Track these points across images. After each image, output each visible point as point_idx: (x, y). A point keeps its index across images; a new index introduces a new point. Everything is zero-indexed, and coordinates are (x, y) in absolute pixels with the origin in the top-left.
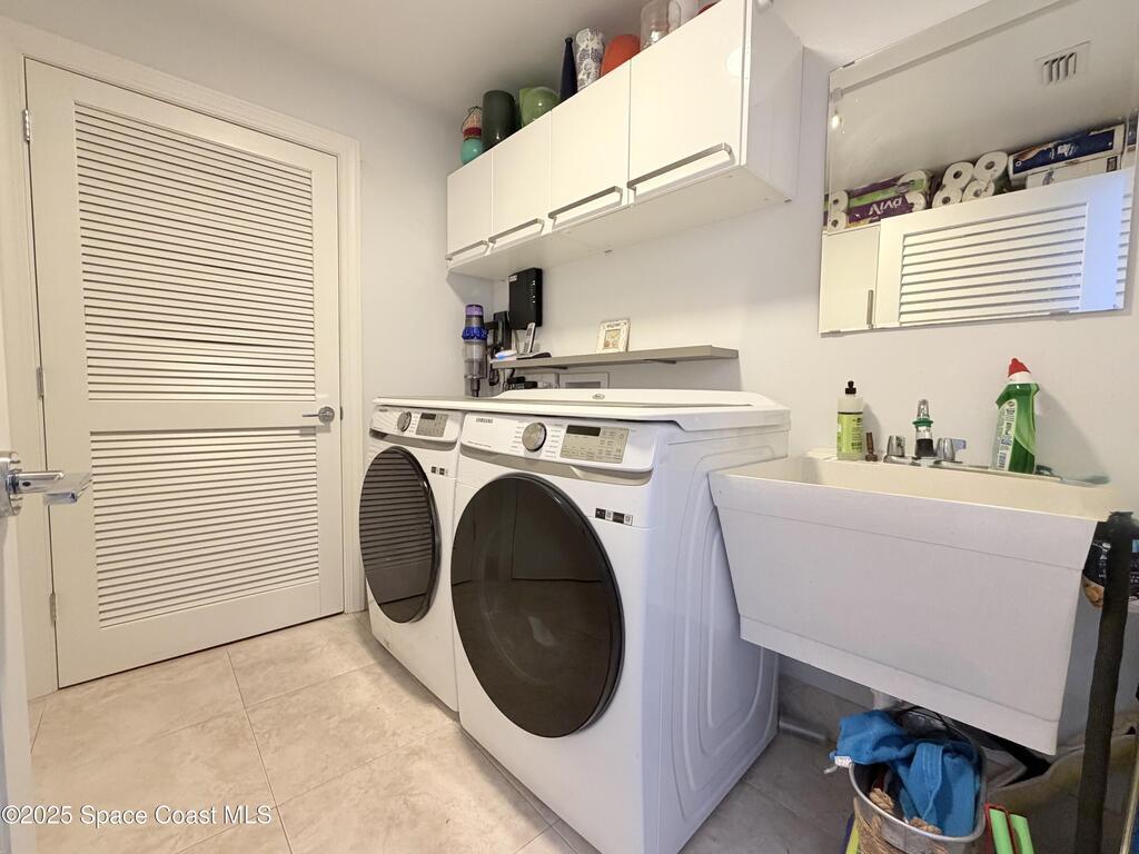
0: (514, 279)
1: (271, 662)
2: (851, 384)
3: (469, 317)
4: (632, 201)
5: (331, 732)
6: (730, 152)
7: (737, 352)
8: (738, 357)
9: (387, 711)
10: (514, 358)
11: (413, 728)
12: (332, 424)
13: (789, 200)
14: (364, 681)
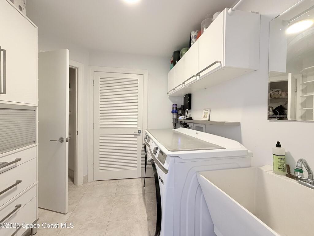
0: (184, 96)
1: (124, 186)
2: (278, 143)
3: (173, 107)
4: (199, 79)
5: (126, 208)
6: (221, 63)
7: (240, 123)
8: (240, 125)
9: (138, 207)
10: (182, 119)
11: (141, 214)
12: (141, 134)
13: (256, 70)
14: (137, 197)
